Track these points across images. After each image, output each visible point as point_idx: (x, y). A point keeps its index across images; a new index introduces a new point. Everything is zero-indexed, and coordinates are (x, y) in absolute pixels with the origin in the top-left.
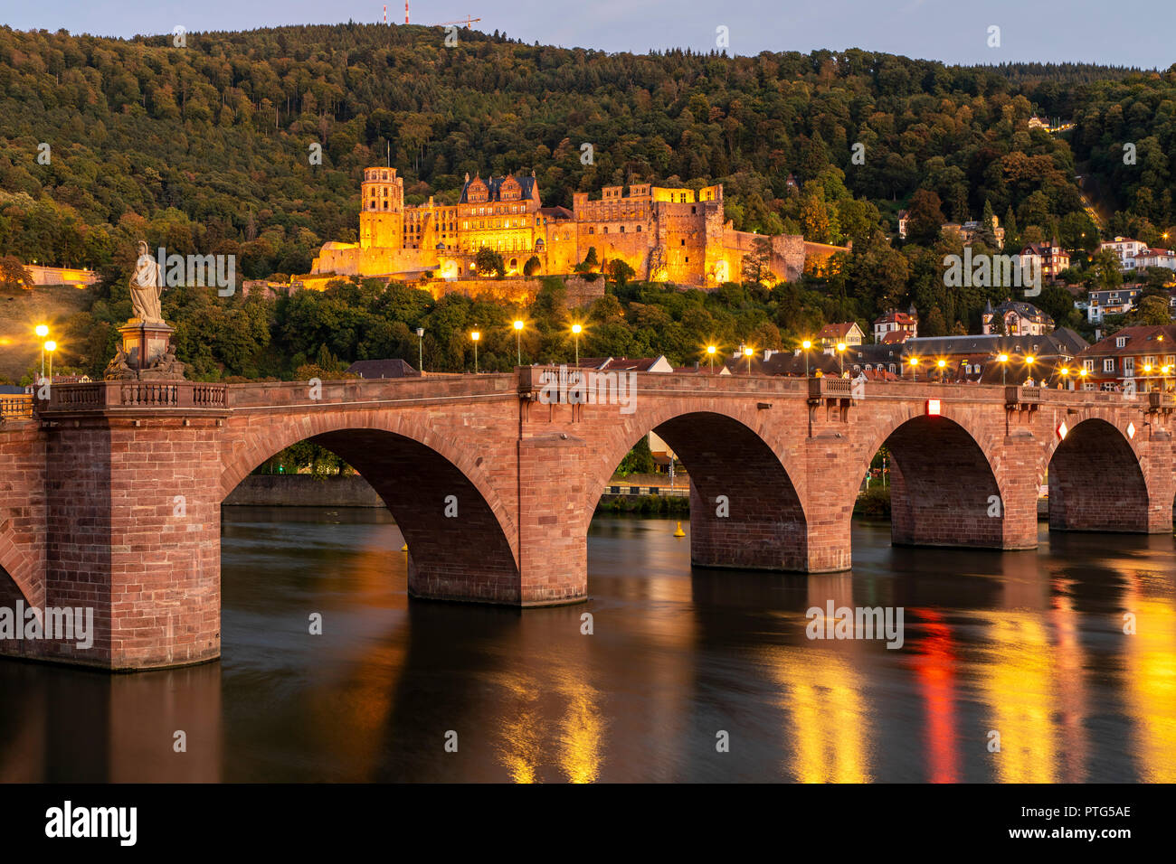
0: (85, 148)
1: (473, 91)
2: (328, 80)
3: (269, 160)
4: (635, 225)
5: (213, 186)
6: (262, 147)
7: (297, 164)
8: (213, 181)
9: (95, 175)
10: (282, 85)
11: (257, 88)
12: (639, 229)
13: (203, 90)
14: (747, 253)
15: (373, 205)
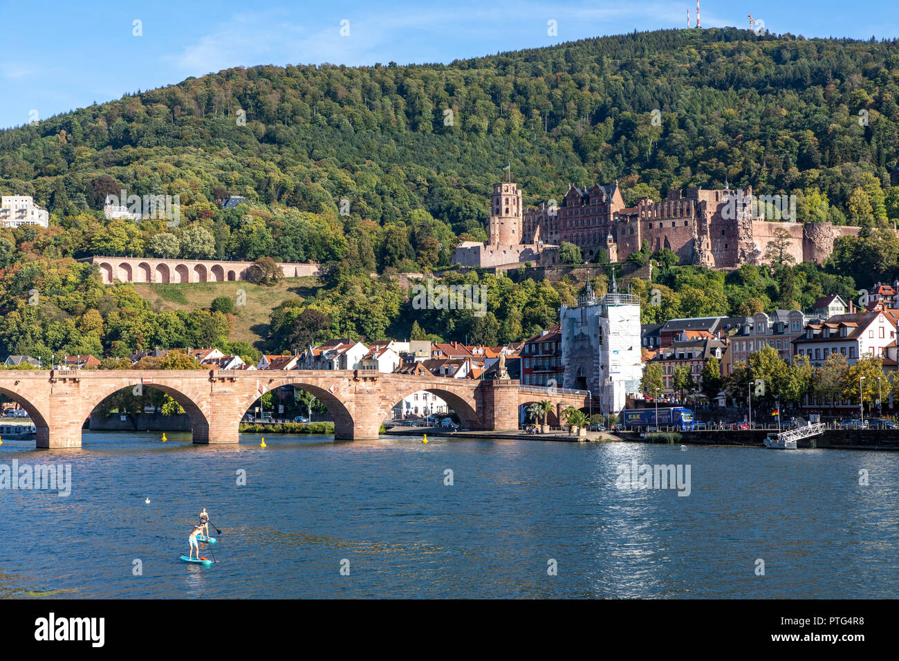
0: (374, 164)
1: (712, 89)
2: (592, 90)
3: (524, 161)
4: (683, 221)
5: (468, 188)
6: (522, 152)
7: (548, 165)
8: (469, 184)
9: (374, 186)
10: (550, 97)
11: (530, 101)
12: (686, 223)
13: (484, 106)
14: (772, 239)
15: (498, 212)
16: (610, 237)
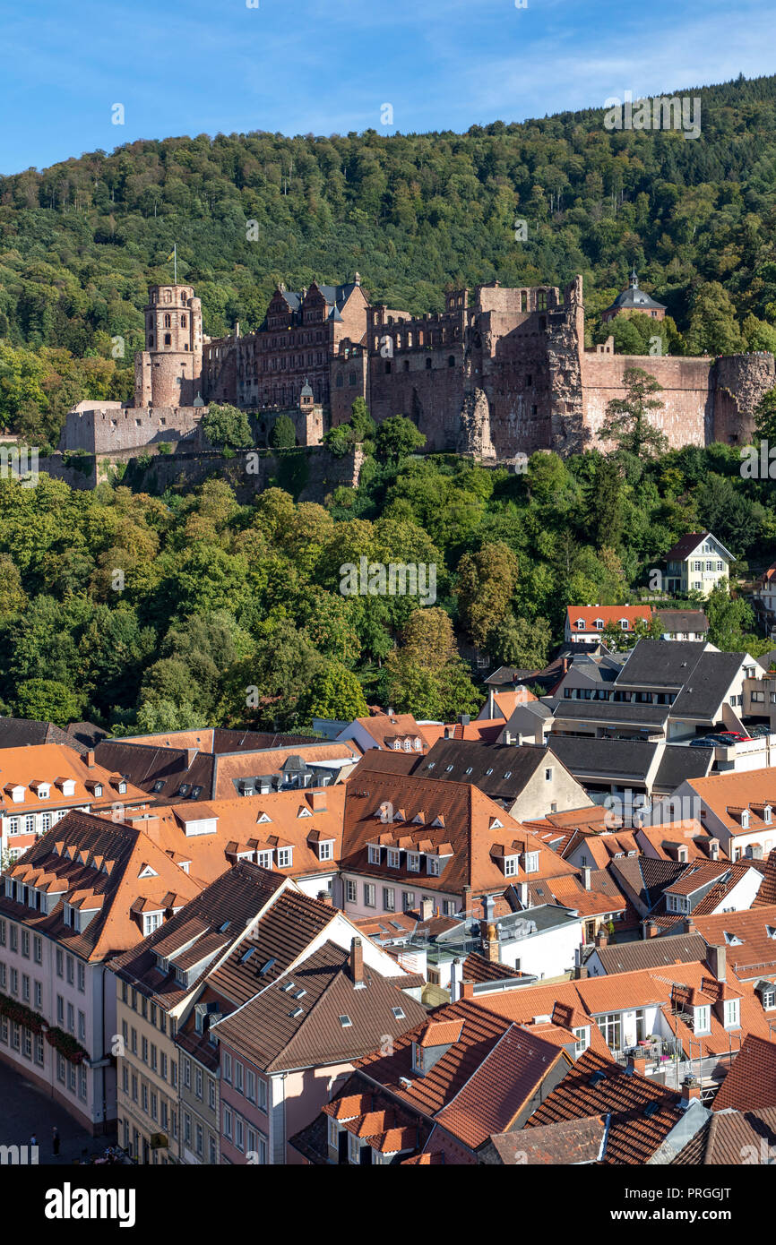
2: (632, 155)
4: (446, 355)
10: (567, 167)
12: (451, 361)
13: (462, 183)
14: (622, 395)
15: (152, 342)
16: (307, 391)
